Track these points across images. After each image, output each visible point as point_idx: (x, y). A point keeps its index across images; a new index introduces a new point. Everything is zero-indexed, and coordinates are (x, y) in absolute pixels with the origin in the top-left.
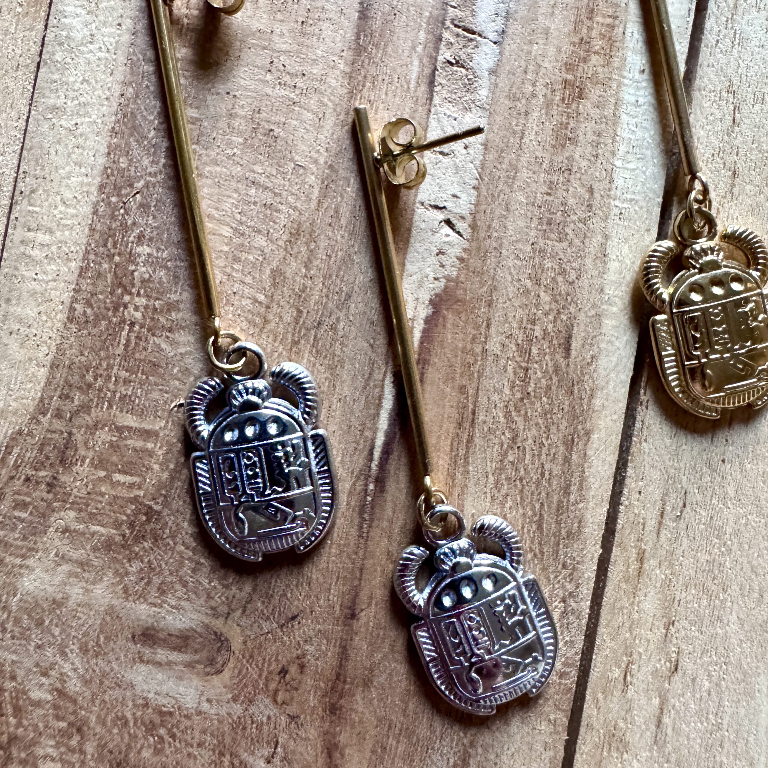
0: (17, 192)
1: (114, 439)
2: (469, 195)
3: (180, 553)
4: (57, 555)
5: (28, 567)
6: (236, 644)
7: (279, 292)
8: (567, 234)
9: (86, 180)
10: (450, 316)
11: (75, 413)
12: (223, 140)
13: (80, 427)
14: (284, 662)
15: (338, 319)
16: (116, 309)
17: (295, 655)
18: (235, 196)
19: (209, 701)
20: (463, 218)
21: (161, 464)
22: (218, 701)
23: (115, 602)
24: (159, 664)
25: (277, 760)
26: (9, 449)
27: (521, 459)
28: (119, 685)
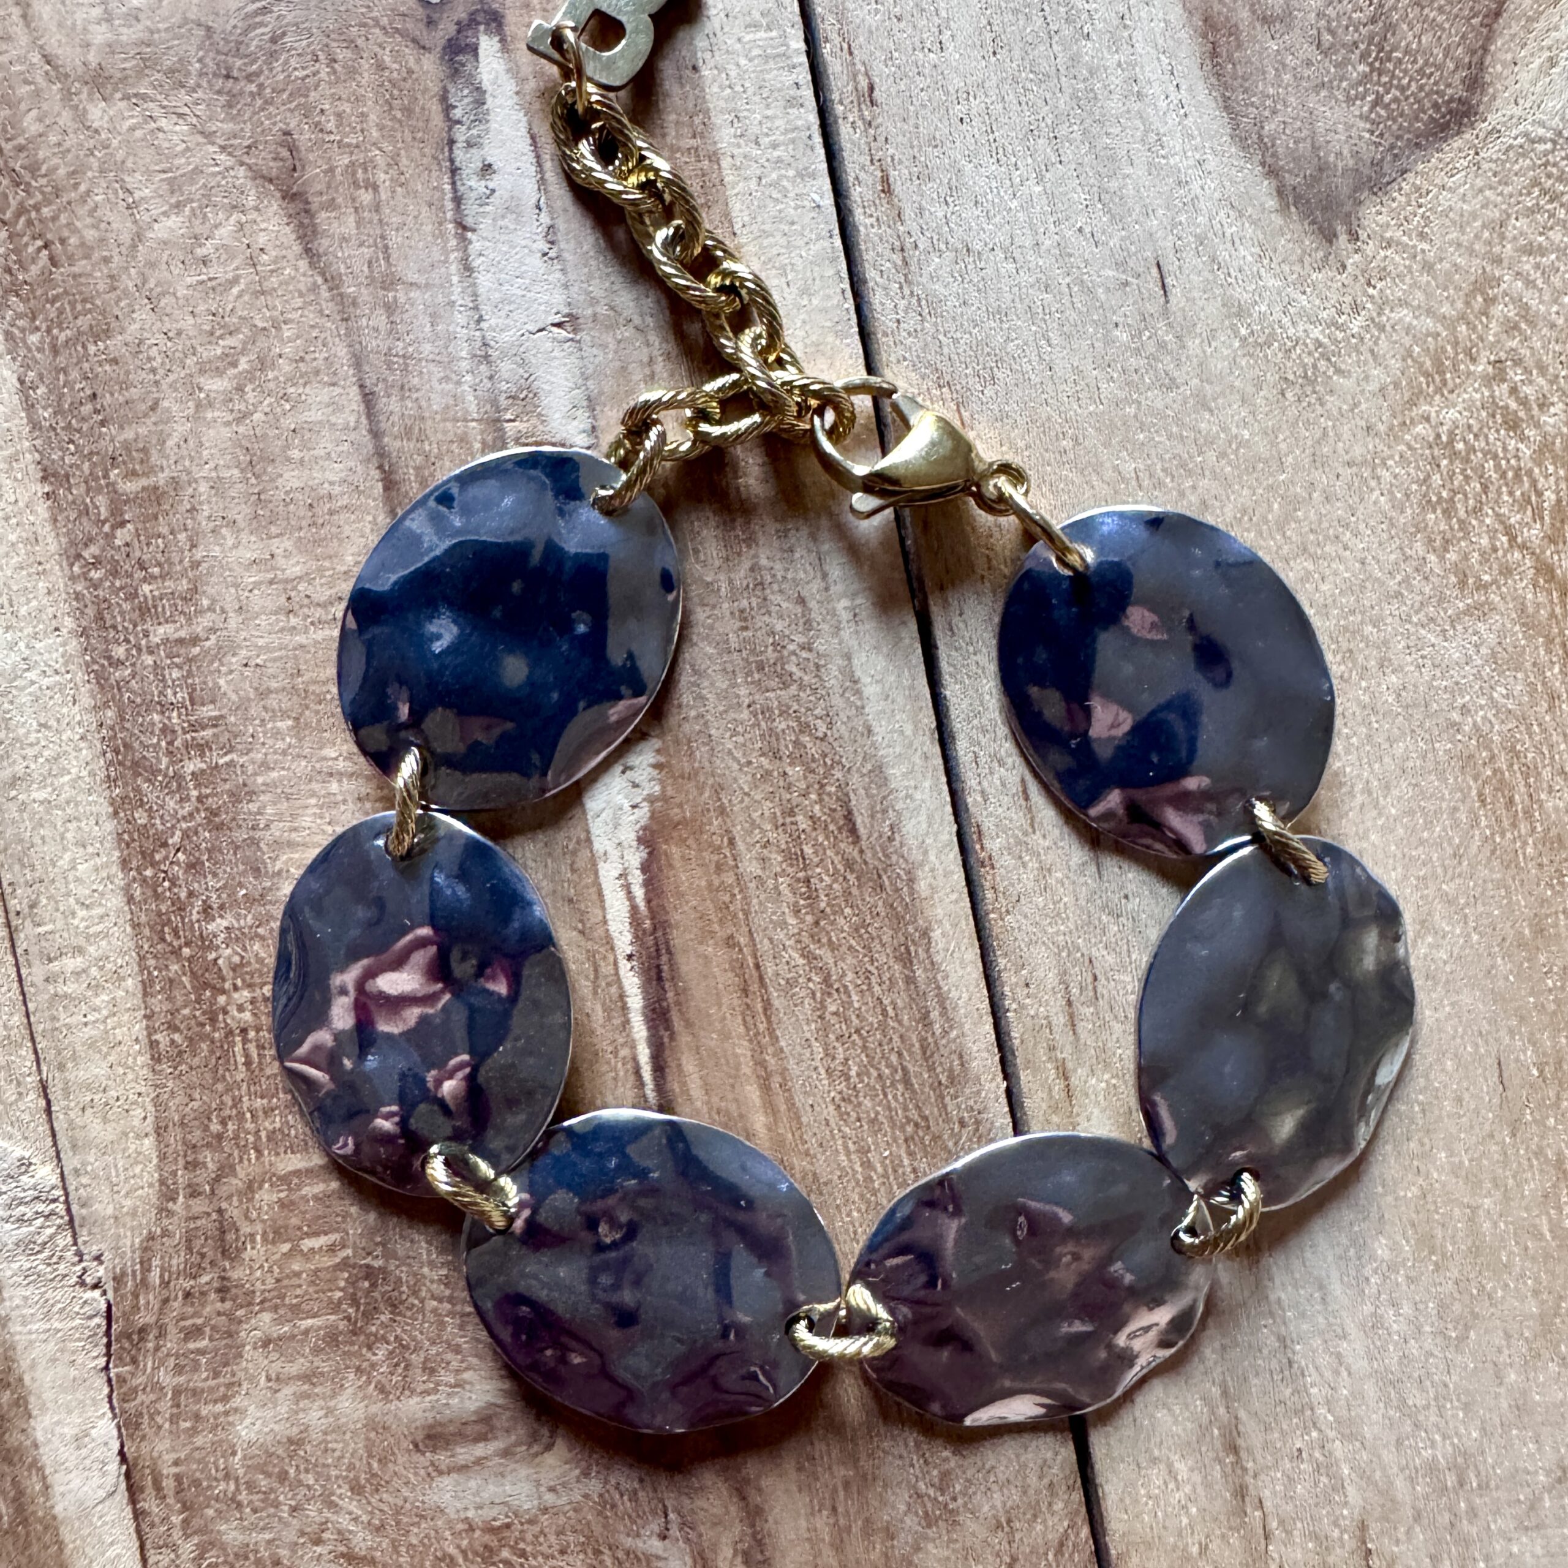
0: (12, 916)
1: (282, 1195)
3: (434, 1311)
4: (269, 1379)
5: (236, 1410)
8: (791, 674)
9: (98, 861)
10: (674, 849)
11: (217, 1179)
12: (265, 733)
13: (229, 1197)
16: (213, 1020)
18: (313, 801)
19: (552, 1489)
22: (564, 1485)
23: (374, 1409)
24: (463, 1468)
25: (674, 1531)
26: (146, 1266)
27: (847, 1004)
28: (422, 1517)
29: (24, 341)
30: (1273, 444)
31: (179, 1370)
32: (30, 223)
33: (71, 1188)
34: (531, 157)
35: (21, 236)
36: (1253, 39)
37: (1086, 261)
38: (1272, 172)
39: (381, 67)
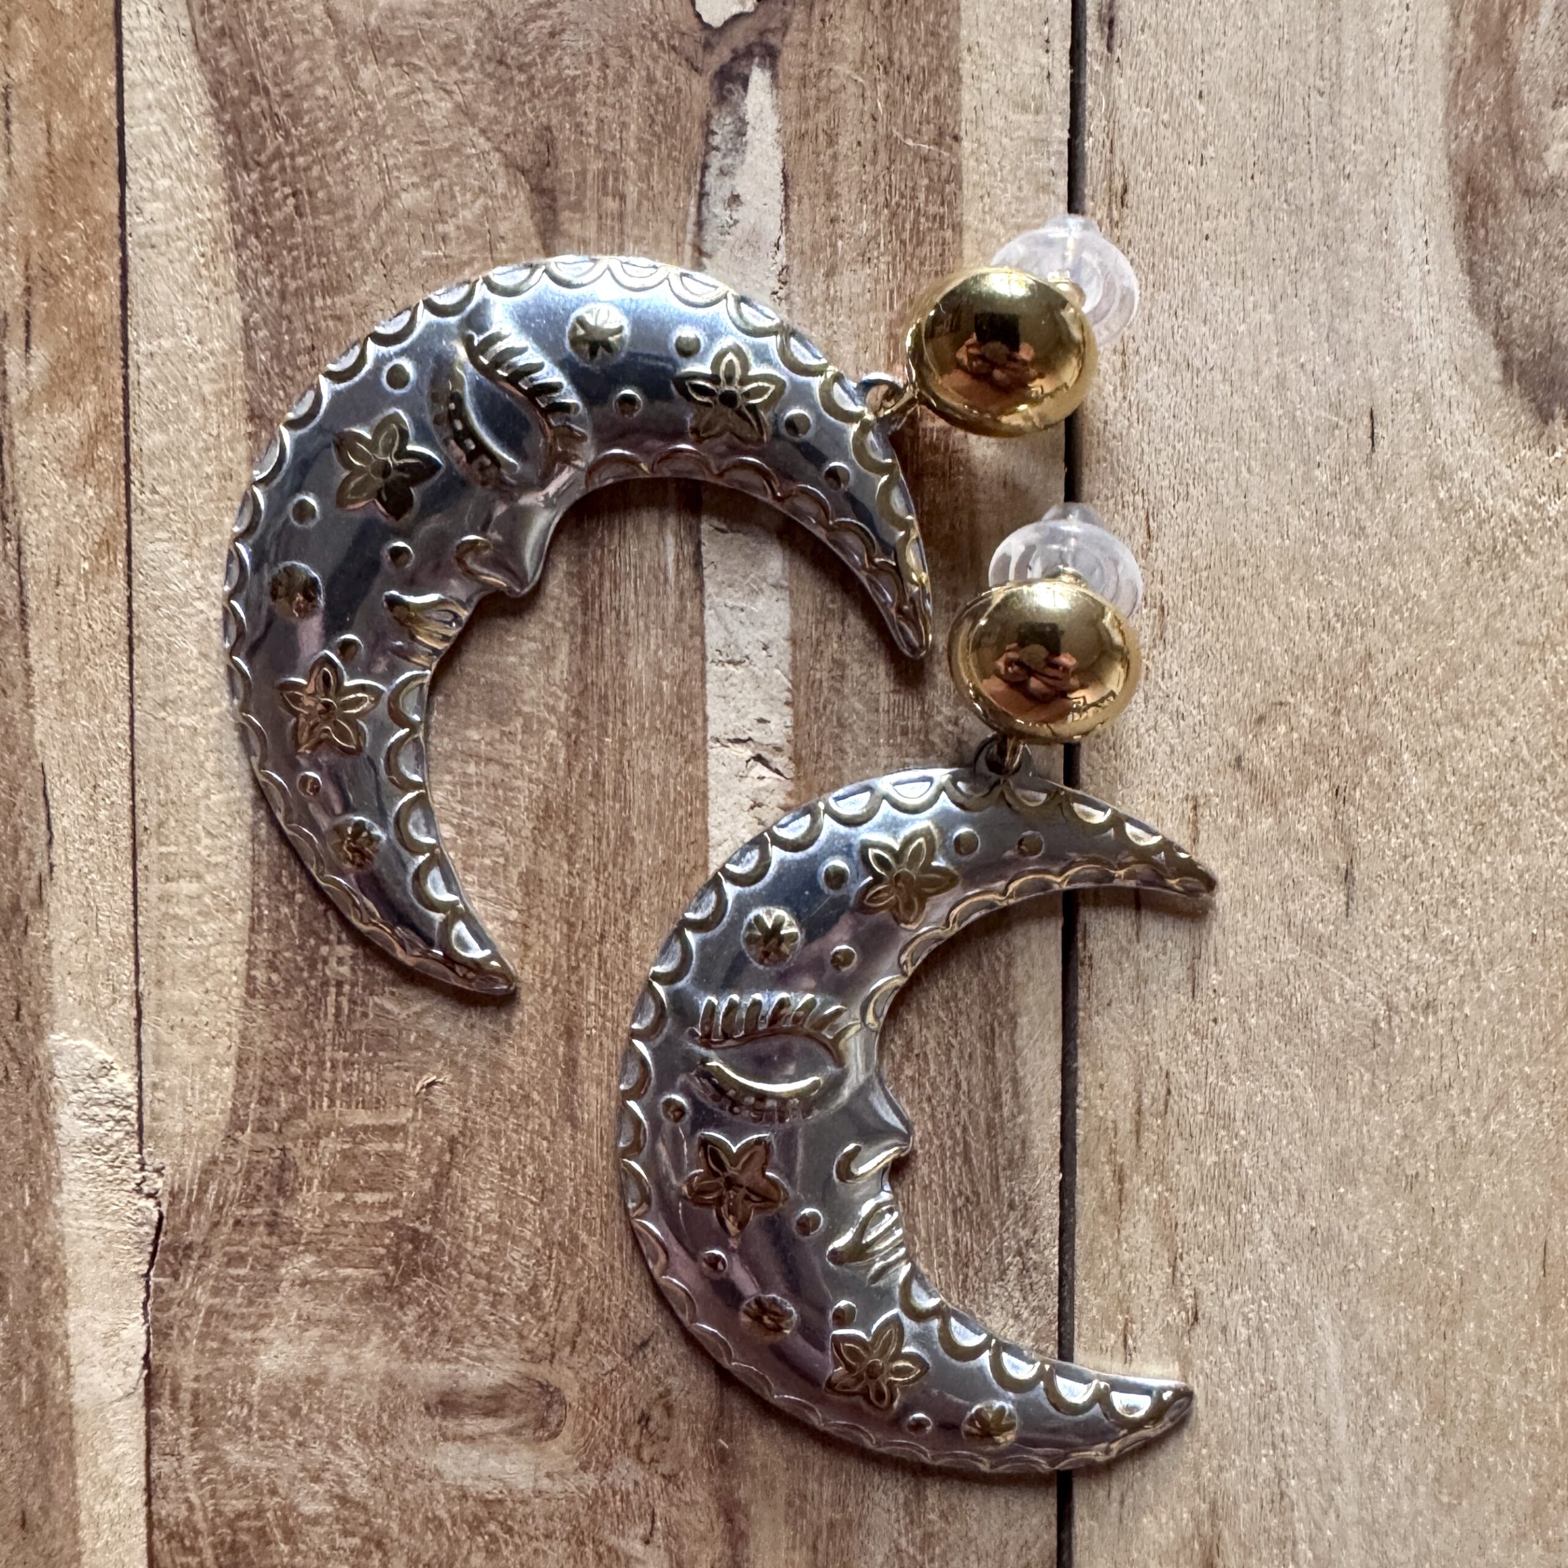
0: (140, 830)
1: (347, 1146)
2: (782, 715)
3: (470, 1285)
4: (299, 1317)
5: (262, 1340)
6: (572, 1394)
7: (537, 902)
8: (933, 744)
9: (231, 794)
11: (286, 1120)
13: (294, 1139)
14: (643, 1405)
15: (628, 926)
16: (312, 967)
17: (655, 1395)
18: (448, 778)
19: (549, 1475)
20: (778, 749)
21: (419, 1169)
22: (562, 1474)
23: (394, 1366)
24: (470, 1439)
25: (658, 1539)
26: (203, 1188)
27: (923, 1072)
28: (420, 1476)
29: (255, 281)
30: (1449, 611)
31: (216, 1292)
32: (283, 169)
33: (146, 1100)
34: (779, 195)
35: (273, 179)
36: (1510, 210)
37: (1302, 399)
38: (1502, 343)
39: (651, 80)
